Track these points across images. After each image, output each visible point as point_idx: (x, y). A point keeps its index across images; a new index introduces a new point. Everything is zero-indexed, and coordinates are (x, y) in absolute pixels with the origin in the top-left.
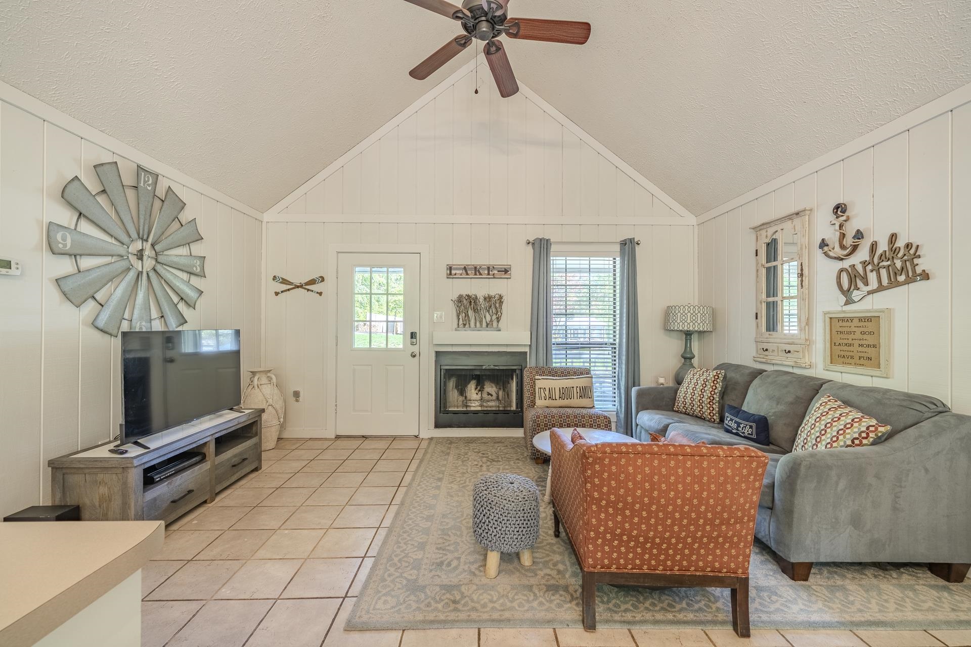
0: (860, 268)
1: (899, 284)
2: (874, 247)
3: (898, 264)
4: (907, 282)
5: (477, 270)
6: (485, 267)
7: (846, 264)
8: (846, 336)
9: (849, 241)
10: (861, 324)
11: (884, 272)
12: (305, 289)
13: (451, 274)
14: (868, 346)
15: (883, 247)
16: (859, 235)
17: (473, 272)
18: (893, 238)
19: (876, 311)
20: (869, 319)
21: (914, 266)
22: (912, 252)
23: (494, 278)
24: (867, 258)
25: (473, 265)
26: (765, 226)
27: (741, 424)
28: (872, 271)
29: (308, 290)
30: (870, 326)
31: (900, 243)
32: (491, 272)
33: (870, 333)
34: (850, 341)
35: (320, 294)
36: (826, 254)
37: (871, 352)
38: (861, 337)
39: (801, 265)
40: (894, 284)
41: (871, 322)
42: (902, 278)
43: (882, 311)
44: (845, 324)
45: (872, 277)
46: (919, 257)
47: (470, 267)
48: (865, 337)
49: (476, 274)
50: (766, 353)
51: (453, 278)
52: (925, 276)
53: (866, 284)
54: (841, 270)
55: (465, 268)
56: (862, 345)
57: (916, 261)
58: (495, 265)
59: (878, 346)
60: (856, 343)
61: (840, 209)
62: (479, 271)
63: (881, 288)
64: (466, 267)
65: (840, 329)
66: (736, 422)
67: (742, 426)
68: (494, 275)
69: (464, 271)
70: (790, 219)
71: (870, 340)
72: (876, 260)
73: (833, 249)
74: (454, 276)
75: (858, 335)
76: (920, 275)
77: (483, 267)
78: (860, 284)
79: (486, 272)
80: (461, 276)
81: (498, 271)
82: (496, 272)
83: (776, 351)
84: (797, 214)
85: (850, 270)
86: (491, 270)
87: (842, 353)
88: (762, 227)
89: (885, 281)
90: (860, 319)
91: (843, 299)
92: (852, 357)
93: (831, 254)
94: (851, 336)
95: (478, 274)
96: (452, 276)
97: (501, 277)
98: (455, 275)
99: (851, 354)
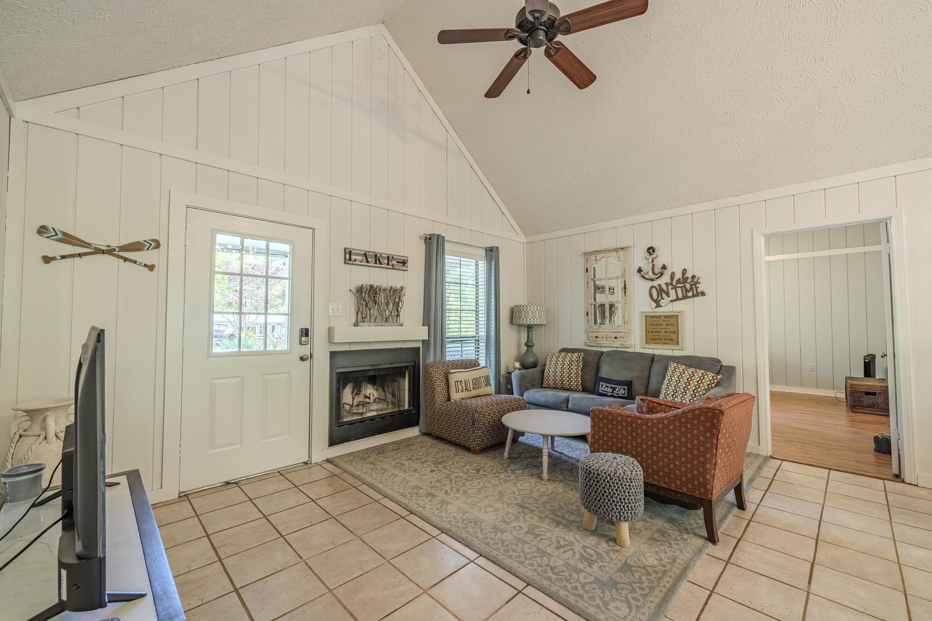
0: (664, 287)
1: (688, 297)
2: (672, 276)
3: (688, 286)
4: (694, 296)
5: (377, 259)
6: (385, 256)
7: (655, 283)
8: (656, 327)
9: (658, 270)
10: (666, 319)
11: (679, 290)
12: (119, 257)
13: (350, 259)
14: (671, 332)
15: (678, 275)
16: (664, 267)
17: (374, 260)
18: (684, 271)
19: (676, 312)
20: (671, 317)
21: (697, 288)
22: (696, 280)
23: (393, 269)
24: (669, 281)
25: (374, 252)
26: (595, 253)
27: (616, 388)
28: (672, 289)
29: (126, 259)
30: (672, 321)
31: (689, 274)
32: (390, 262)
33: (672, 325)
34: (659, 330)
35: (151, 268)
36: (643, 277)
37: (673, 336)
38: (666, 327)
39: (625, 282)
40: (685, 297)
41: (673, 320)
42: (690, 294)
43: (680, 312)
44: (655, 319)
45: (672, 293)
46: (699, 283)
47: (370, 254)
48: (669, 327)
49: (376, 263)
50: (597, 339)
51: (353, 264)
52: (703, 294)
53: (669, 296)
54: (652, 287)
55: (365, 254)
56: (667, 332)
57: (698, 285)
58: (395, 255)
59: (677, 332)
60: (663, 331)
61: (651, 250)
62: (379, 259)
63: (678, 299)
64: (367, 253)
65: (652, 323)
66: (611, 388)
67: (617, 389)
68: (393, 265)
69: (364, 258)
70: (616, 251)
71: (672, 329)
72: (674, 283)
73: (648, 273)
74: (354, 263)
75: (664, 326)
76: (700, 293)
77: (383, 255)
78: (664, 296)
79: (386, 261)
80: (361, 263)
81: (397, 262)
82: (395, 262)
83: (605, 337)
84: (622, 249)
85: (658, 287)
86: (390, 259)
87: (654, 337)
88: (593, 253)
89: (680, 296)
90: (665, 317)
91: (654, 305)
92: (660, 339)
93: (646, 276)
94: (660, 327)
95: (378, 262)
96: (351, 262)
97: (400, 268)
98: (355, 261)
99: (660, 337)
